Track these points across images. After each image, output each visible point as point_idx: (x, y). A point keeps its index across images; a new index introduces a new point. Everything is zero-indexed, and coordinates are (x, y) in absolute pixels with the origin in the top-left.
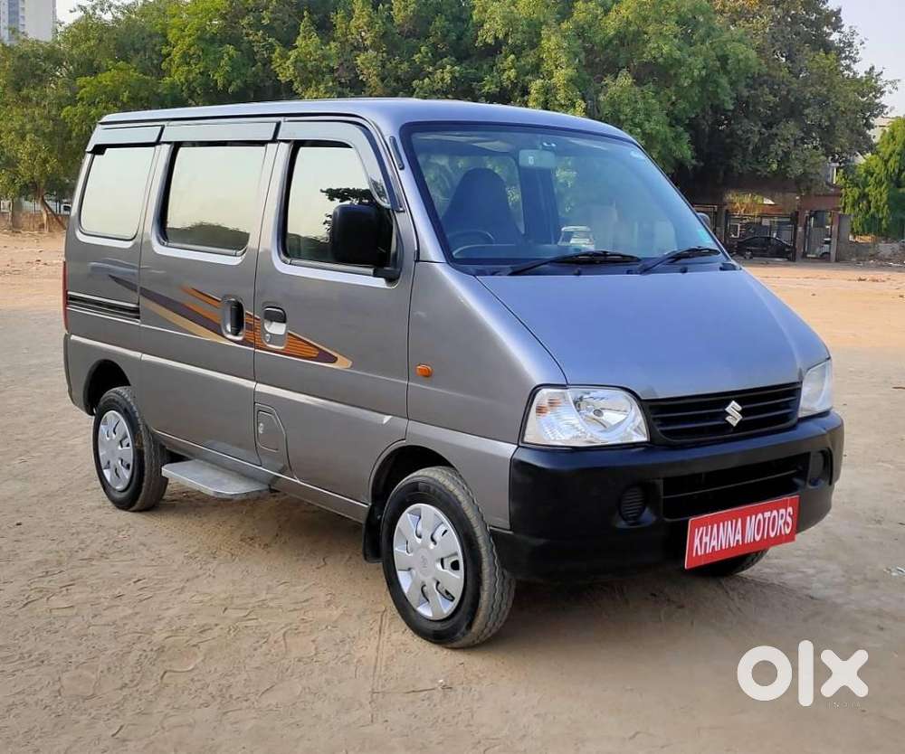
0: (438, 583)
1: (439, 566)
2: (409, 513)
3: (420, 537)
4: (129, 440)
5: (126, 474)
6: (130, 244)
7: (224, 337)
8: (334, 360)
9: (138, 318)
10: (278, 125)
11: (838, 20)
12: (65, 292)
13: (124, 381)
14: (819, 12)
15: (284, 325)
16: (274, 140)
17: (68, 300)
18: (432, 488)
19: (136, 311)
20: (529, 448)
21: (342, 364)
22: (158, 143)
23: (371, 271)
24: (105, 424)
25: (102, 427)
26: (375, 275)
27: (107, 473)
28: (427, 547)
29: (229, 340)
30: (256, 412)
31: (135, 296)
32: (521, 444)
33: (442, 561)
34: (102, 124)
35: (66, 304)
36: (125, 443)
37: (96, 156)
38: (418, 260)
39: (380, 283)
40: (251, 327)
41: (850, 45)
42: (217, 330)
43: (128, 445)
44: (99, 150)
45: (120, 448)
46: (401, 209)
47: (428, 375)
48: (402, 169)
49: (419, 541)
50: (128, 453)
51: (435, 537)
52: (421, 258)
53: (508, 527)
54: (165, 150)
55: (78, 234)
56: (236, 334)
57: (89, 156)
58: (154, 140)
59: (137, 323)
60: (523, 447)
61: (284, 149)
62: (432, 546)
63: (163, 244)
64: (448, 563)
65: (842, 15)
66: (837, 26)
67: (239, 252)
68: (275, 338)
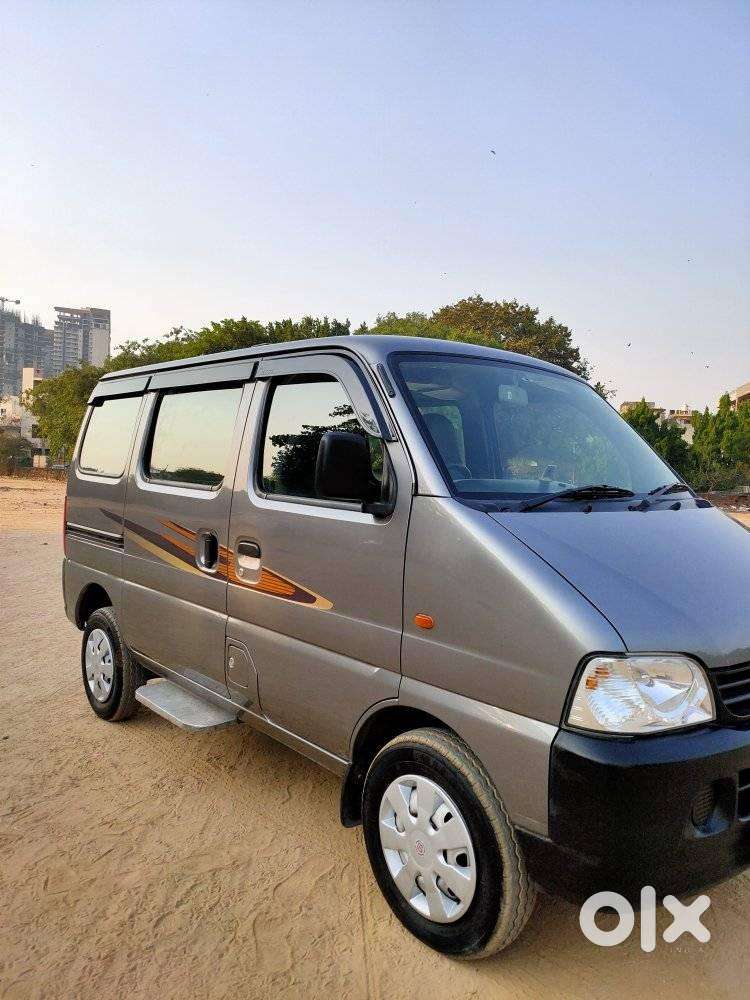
0: (438, 878)
1: (441, 858)
2: (401, 783)
3: (415, 815)
4: (110, 657)
5: (107, 688)
6: (117, 481)
7: (198, 568)
8: (312, 600)
9: (122, 547)
10: (256, 365)
11: (578, 355)
12: (65, 522)
13: (108, 603)
14: (566, 349)
15: (258, 560)
16: (252, 379)
17: (67, 529)
18: (432, 760)
19: (121, 541)
20: (576, 734)
21: (322, 605)
22: (146, 391)
23: (360, 506)
24: (92, 639)
25: (89, 642)
26: (364, 510)
27: (92, 684)
28: (426, 833)
29: (203, 571)
30: (227, 646)
31: (120, 527)
32: (564, 727)
33: (445, 853)
34: (101, 381)
35: (66, 533)
36: (107, 659)
37: (96, 408)
38: (416, 494)
39: (368, 519)
40: (225, 561)
41: (584, 369)
42: (192, 562)
43: (110, 661)
44: (99, 402)
45: (102, 663)
46: (394, 439)
47: (428, 627)
48: (392, 396)
49: (413, 820)
50: (109, 668)
51: (435, 819)
52: (420, 492)
53: (546, 832)
54: (151, 397)
55: (77, 472)
56: (209, 566)
57: (90, 407)
58: (142, 389)
59: (121, 552)
60: (568, 731)
61: (262, 386)
62: (432, 831)
63: (146, 481)
64: (452, 857)
65: (580, 352)
66: (577, 358)
67: (215, 487)
68: (247, 573)
